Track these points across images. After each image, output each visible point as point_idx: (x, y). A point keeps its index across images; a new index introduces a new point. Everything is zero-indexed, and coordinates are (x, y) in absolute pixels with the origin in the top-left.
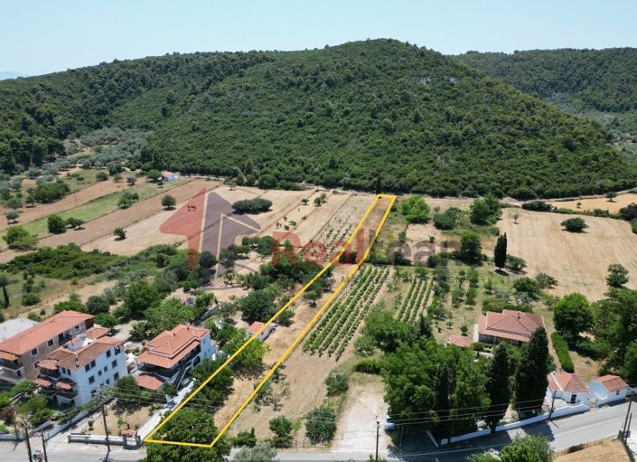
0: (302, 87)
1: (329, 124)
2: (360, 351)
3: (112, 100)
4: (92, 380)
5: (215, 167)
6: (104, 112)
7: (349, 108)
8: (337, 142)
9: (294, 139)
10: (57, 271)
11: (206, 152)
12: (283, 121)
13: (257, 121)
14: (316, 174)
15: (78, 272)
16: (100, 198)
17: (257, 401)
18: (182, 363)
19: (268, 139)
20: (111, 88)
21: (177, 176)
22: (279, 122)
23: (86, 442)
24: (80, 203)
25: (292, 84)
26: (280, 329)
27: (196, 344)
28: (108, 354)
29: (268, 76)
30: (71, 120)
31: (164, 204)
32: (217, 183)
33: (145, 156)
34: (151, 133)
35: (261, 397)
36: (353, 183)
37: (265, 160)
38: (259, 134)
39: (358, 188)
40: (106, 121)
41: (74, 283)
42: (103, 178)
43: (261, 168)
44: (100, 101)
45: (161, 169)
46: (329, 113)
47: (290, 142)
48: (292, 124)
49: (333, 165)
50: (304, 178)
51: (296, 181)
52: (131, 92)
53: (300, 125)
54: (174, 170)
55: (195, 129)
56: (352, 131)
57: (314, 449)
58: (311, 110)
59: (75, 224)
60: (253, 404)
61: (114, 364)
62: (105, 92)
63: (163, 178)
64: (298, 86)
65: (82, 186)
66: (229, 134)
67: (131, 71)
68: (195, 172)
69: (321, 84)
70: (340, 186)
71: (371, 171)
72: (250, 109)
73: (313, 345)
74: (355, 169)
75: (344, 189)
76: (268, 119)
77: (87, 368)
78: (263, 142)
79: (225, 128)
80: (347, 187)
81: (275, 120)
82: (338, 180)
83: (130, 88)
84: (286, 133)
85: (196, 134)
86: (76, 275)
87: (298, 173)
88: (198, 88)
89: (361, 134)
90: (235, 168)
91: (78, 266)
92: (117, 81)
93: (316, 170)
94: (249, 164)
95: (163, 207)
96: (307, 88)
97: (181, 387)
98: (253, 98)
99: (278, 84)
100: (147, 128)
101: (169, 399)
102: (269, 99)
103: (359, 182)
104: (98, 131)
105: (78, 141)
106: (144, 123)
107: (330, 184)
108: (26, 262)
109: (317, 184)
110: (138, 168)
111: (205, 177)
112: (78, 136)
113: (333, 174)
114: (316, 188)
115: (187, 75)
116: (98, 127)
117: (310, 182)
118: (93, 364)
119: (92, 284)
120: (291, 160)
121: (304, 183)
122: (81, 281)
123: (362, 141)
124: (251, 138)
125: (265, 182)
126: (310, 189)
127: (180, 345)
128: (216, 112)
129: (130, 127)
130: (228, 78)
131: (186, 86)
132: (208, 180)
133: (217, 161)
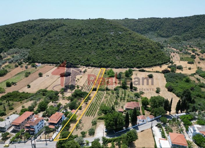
0: (77, 35)
1: (86, 47)
2: (99, 114)
3: (14, 38)
4: (38, 128)
5: (52, 61)
6: (11, 43)
7: (91, 42)
8: (88, 52)
9: (76, 52)
10: (15, 99)
11: (49, 56)
12: (72, 46)
13: (63, 46)
14: (83, 63)
15: (21, 99)
16: (18, 74)
17: (76, 128)
18: (59, 122)
19: (68, 52)
20: (13, 34)
21: (40, 64)
22: (70, 46)
23: (41, 141)
24: (12, 76)
25: (73, 34)
26: (79, 111)
27: (61, 117)
28: (41, 121)
29: (66, 31)
30: (2, 47)
31: (39, 75)
32: (53, 66)
33: (29, 58)
34: (29, 50)
35: (77, 127)
36: (94, 65)
37: (67, 58)
38: (65, 50)
39: (95, 67)
40: (13, 46)
41: (21, 103)
42: (17, 66)
43: (66, 61)
44: (10, 39)
45: (35, 62)
46: (85, 43)
47: (74, 53)
48: (74, 47)
49: (88, 60)
50: (79, 64)
51: (77, 65)
52: (20, 36)
53: (77, 47)
54: (39, 63)
55: (44, 49)
56: (92, 49)
57: (90, 137)
58: (80, 42)
59: (14, 84)
60: (76, 129)
61: (42, 123)
62: (12, 36)
63: (36, 65)
64: (75, 34)
65: (11, 70)
66: (55, 50)
67: (19, 28)
68: (46, 63)
69: (82, 34)
70: (90, 66)
71: (99, 61)
72: (61, 42)
73: (88, 114)
74: (94, 61)
75: (91, 67)
76: (67, 45)
77: (37, 125)
78: (66, 53)
79: (54, 49)
80: (92, 66)
81: (69, 46)
82: (89, 64)
83: (20, 34)
84: (73, 50)
85: (45, 51)
86: (21, 100)
87: (78, 62)
88: (43, 34)
89: (95, 50)
90: (58, 61)
91: (21, 98)
92: (15, 32)
93: (83, 61)
94: (63, 60)
95: (39, 76)
96: (78, 35)
97: (59, 127)
98: (62, 38)
99: (69, 34)
100: (28, 48)
101: (57, 130)
102: (67, 39)
103: (95, 65)
104: (11, 50)
105: (5, 53)
106: (27, 46)
107: (87, 66)
108: (5, 97)
109: (83, 66)
110: (27, 62)
111: (49, 64)
112: (5, 52)
113: (88, 63)
114: (83, 67)
115: (39, 30)
116: (11, 48)
117: (81, 65)
118: (38, 124)
119: (26, 102)
120: (75, 58)
121: (79, 65)
122: (23, 102)
123: (96, 52)
124: (62, 52)
125: (68, 66)
126: (81, 67)
127: (58, 118)
128: (50, 43)
129: (22, 48)
130: (53, 31)
131: (39, 34)
132: (50, 65)
133: (52, 59)
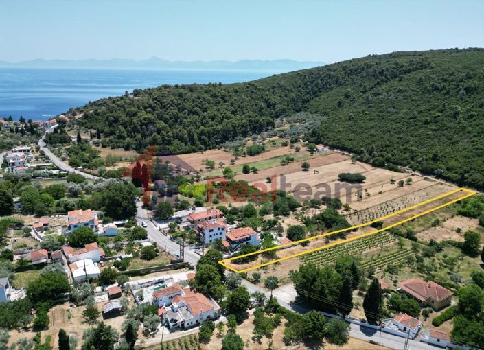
0: (444, 91)
1: (452, 125)
3: (314, 93)
4: (211, 236)
5: (351, 146)
6: (307, 101)
8: (450, 139)
9: (416, 133)
11: (351, 135)
12: (414, 118)
13: (393, 117)
14: (420, 162)
16: (276, 157)
19: (397, 131)
20: (317, 85)
21: (326, 149)
24: (264, 158)
25: (436, 89)
26: (300, 246)
27: (249, 236)
29: (420, 82)
30: (284, 107)
31: (303, 167)
32: (347, 157)
33: (314, 134)
34: (325, 118)
36: (444, 174)
37: (387, 146)
38: (392, 126)
39: (448, 179)
40: (305, 107)
42: (285, 145)
43: (381, 151)
44: (308, 93)
45: (318, 143)
46: (456, 114)
47: (412, 135)
48: (420, 121)
49: (435, 158)
50: (409, 163)
51: (401, 165)
52: (327, 88)
53: (427, 122)
54: (326, 145)
55: (350, 119)
56: (469, 132)
57: (265, 290)
58: (442, 111)
59: (255, 170)
61: (221, 234)
62: (312, 87)
63: (317, 149)
64: (441, 91)
65: (273, 148)
66: (372, 124)
67: (332, 73)
68: (337, 148)
69: (460, 90)
70: (434, 174)
72: (394, 108)
74: (453, 163)
75: (436, 178)
76: (403, 116)
77: (210, 231)
78: (392, 133)
79: (370, 120)
80: (439, 176)
81: (408, 117)
82: (433, 170)
83: (328, 85)
84: (412, 128)
85: (350, 122)
87: (405, 159)
88: (368, 88)
89: (475, 136)
90: (362, 149)
92: (321, 80)
93: (420, 159)
94: (372, 148)
95: (301, 169)
96: (448, 93)
97: (236, 250)
98: (400, 98)
99: (424, 89)
100: (325, 114)
101: (230, 252)
102: (413, 100)
103: (450, 174)
104: (299, 114)
105: (284, 119)
106: (325, 110)
107: (426, 172)
110: (307, 140)
111: (342, 152)
112: (286, 117)
113: (432, 164)
114: (413, 172)
116: (299, 111)
117: (411, 167)
120: (405, 149)
121: (407, 167)
124: (385, 129)
125: (376, 162)
126: (408, 172)
128: (370, 107)
129: (316, 113)
130: (392, 80)
131: (361, 86)
133: (355, 143)
